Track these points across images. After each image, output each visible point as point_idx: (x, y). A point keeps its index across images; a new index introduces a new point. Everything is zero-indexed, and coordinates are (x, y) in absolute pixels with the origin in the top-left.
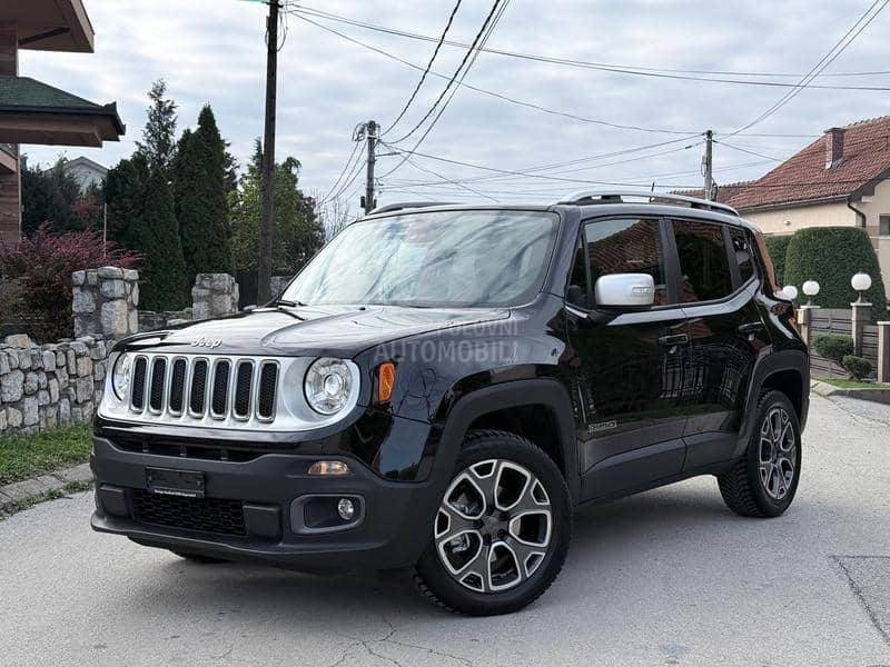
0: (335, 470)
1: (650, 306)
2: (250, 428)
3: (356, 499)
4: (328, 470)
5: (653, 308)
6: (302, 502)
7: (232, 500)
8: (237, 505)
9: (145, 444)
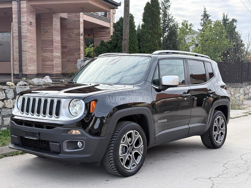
0: (77, 133)
1: (177, 85)
2: (53, 119)
3: (83, 142)
4: (75, 133)
5: (178, 86)
6: (66, 142)
7: (47, 141)
8: (48, 142)
9: (24, 123)
